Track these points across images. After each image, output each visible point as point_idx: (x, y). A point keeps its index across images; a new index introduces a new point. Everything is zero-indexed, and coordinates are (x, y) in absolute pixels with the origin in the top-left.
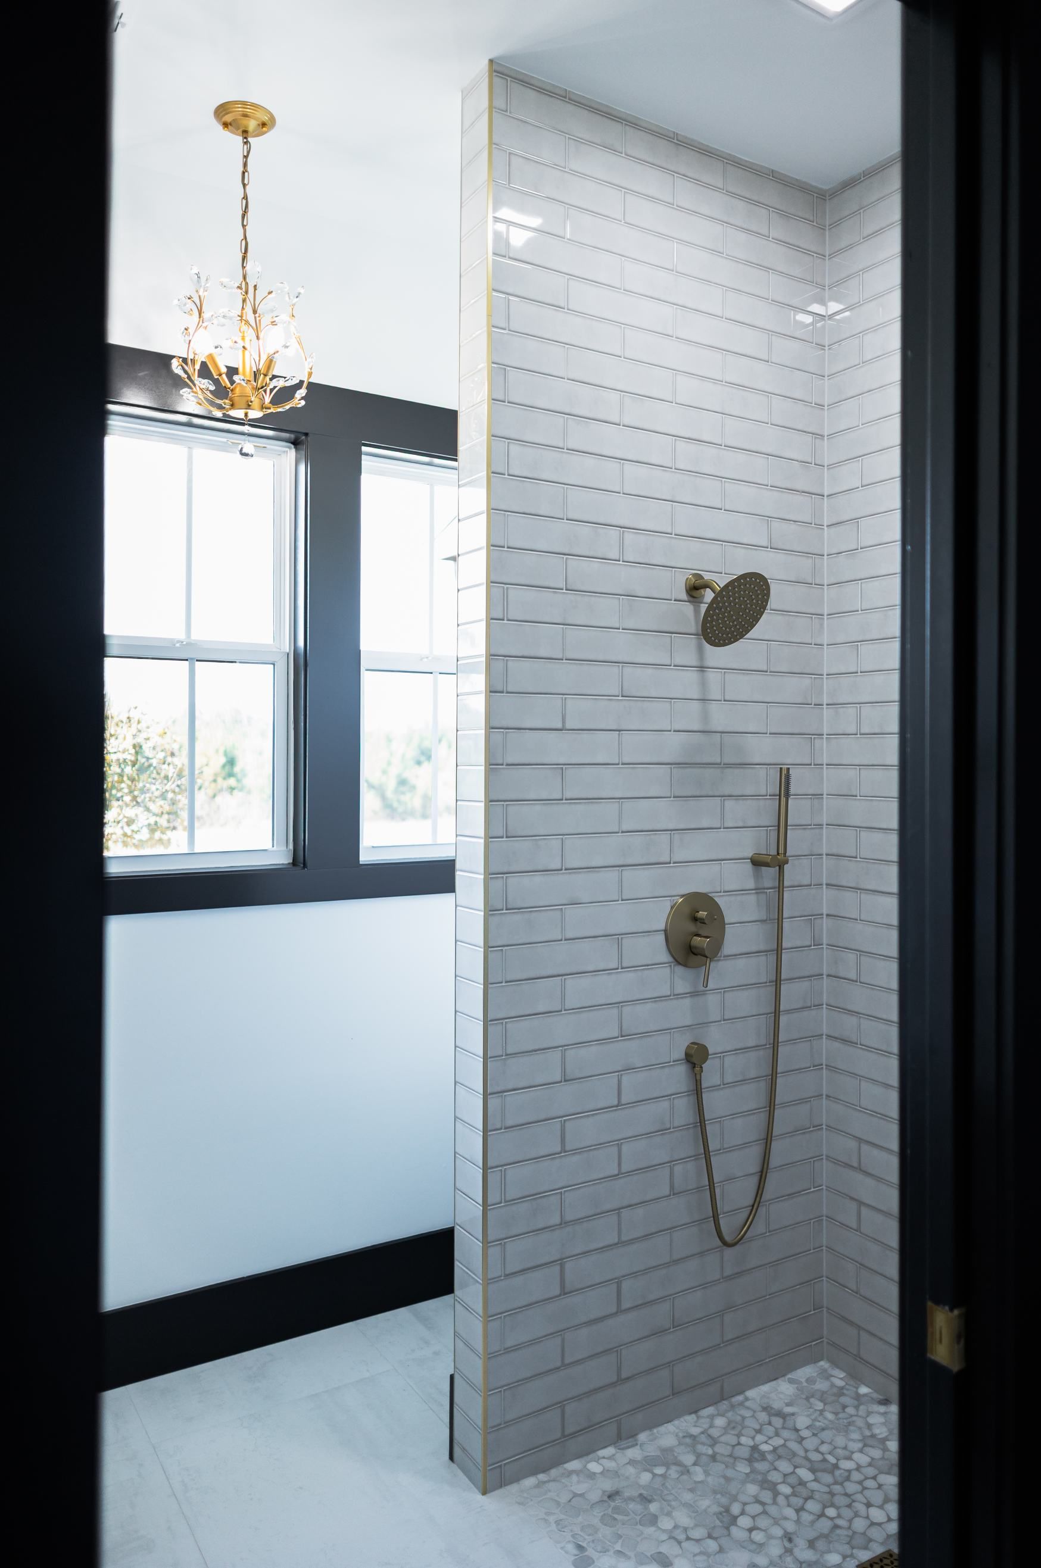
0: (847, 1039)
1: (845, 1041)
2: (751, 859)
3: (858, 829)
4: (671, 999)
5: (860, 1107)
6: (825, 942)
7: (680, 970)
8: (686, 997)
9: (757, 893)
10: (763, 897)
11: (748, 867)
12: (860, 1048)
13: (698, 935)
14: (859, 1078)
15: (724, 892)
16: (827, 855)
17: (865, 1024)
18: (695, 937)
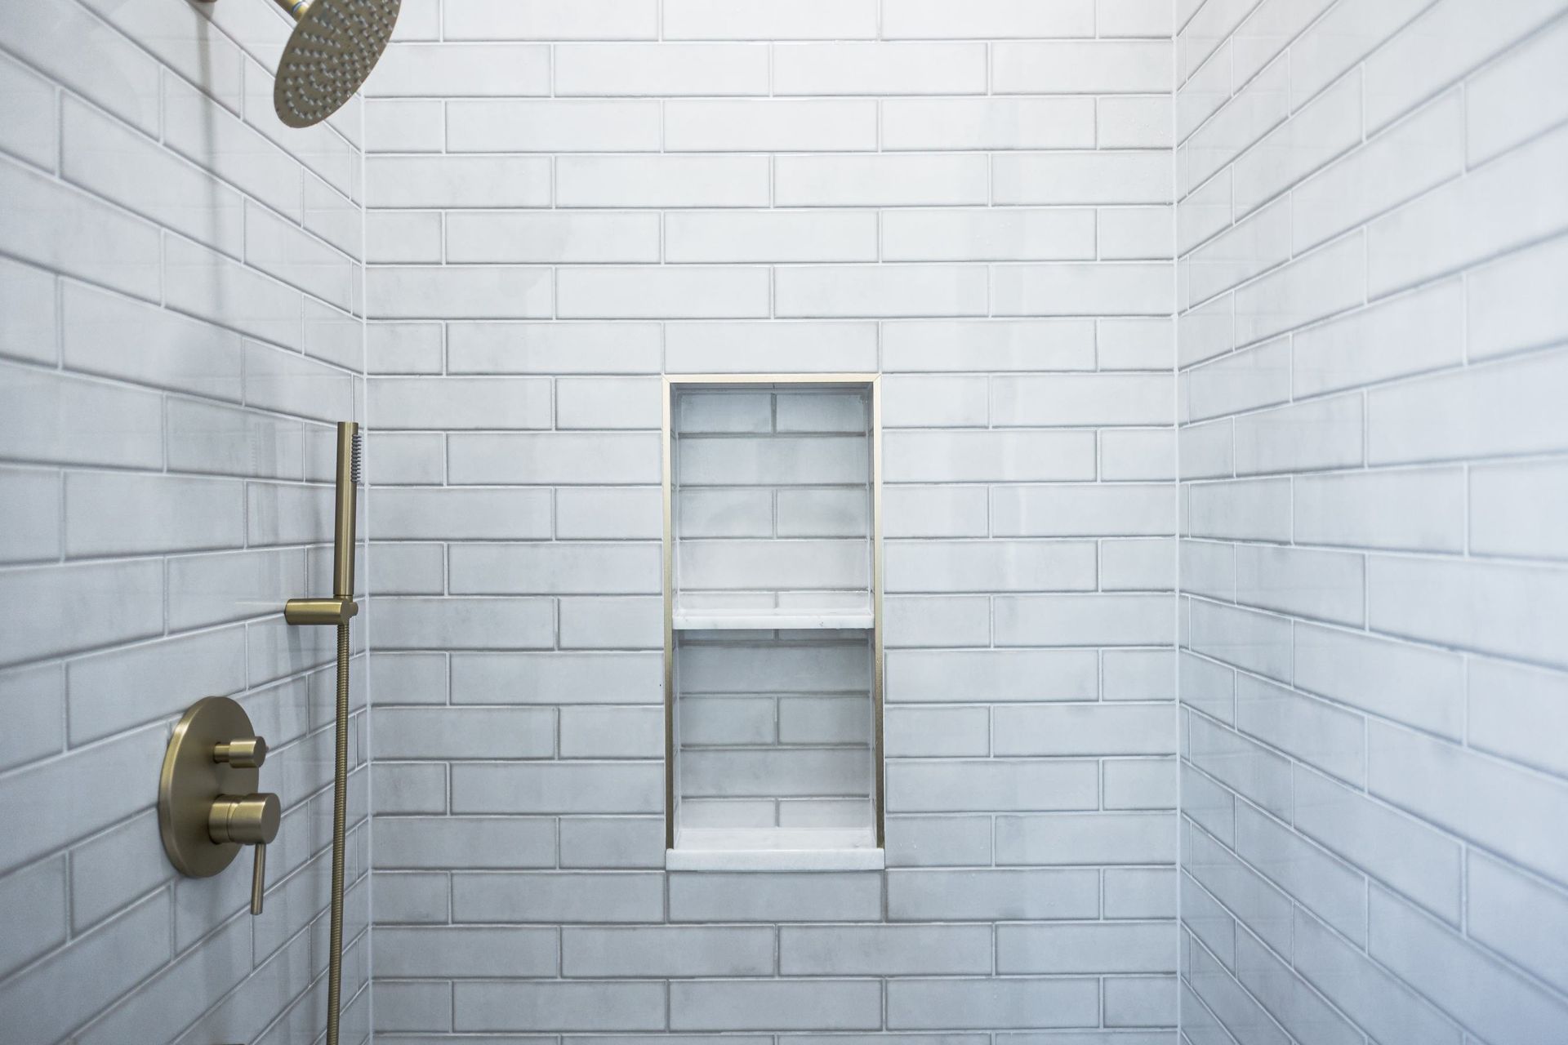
0: (426, 920)
1: (416, 924)
2: (285, 612)
3: (445, 544)
4: (175, 966)
5: (454, 1031)
6: (369, 755)
7: (186, 889)
8: (196, 950)
9: (293, 681)
10: (301, 684)
11: (282, 628)
12: (455, 929)
13: (220, 797)
14: (450, 981)
15: (252, 687)
16: (372, 595)
17: (463, 884)
18: (217, 805)
